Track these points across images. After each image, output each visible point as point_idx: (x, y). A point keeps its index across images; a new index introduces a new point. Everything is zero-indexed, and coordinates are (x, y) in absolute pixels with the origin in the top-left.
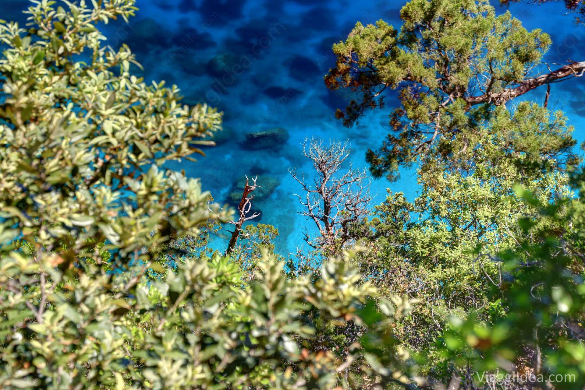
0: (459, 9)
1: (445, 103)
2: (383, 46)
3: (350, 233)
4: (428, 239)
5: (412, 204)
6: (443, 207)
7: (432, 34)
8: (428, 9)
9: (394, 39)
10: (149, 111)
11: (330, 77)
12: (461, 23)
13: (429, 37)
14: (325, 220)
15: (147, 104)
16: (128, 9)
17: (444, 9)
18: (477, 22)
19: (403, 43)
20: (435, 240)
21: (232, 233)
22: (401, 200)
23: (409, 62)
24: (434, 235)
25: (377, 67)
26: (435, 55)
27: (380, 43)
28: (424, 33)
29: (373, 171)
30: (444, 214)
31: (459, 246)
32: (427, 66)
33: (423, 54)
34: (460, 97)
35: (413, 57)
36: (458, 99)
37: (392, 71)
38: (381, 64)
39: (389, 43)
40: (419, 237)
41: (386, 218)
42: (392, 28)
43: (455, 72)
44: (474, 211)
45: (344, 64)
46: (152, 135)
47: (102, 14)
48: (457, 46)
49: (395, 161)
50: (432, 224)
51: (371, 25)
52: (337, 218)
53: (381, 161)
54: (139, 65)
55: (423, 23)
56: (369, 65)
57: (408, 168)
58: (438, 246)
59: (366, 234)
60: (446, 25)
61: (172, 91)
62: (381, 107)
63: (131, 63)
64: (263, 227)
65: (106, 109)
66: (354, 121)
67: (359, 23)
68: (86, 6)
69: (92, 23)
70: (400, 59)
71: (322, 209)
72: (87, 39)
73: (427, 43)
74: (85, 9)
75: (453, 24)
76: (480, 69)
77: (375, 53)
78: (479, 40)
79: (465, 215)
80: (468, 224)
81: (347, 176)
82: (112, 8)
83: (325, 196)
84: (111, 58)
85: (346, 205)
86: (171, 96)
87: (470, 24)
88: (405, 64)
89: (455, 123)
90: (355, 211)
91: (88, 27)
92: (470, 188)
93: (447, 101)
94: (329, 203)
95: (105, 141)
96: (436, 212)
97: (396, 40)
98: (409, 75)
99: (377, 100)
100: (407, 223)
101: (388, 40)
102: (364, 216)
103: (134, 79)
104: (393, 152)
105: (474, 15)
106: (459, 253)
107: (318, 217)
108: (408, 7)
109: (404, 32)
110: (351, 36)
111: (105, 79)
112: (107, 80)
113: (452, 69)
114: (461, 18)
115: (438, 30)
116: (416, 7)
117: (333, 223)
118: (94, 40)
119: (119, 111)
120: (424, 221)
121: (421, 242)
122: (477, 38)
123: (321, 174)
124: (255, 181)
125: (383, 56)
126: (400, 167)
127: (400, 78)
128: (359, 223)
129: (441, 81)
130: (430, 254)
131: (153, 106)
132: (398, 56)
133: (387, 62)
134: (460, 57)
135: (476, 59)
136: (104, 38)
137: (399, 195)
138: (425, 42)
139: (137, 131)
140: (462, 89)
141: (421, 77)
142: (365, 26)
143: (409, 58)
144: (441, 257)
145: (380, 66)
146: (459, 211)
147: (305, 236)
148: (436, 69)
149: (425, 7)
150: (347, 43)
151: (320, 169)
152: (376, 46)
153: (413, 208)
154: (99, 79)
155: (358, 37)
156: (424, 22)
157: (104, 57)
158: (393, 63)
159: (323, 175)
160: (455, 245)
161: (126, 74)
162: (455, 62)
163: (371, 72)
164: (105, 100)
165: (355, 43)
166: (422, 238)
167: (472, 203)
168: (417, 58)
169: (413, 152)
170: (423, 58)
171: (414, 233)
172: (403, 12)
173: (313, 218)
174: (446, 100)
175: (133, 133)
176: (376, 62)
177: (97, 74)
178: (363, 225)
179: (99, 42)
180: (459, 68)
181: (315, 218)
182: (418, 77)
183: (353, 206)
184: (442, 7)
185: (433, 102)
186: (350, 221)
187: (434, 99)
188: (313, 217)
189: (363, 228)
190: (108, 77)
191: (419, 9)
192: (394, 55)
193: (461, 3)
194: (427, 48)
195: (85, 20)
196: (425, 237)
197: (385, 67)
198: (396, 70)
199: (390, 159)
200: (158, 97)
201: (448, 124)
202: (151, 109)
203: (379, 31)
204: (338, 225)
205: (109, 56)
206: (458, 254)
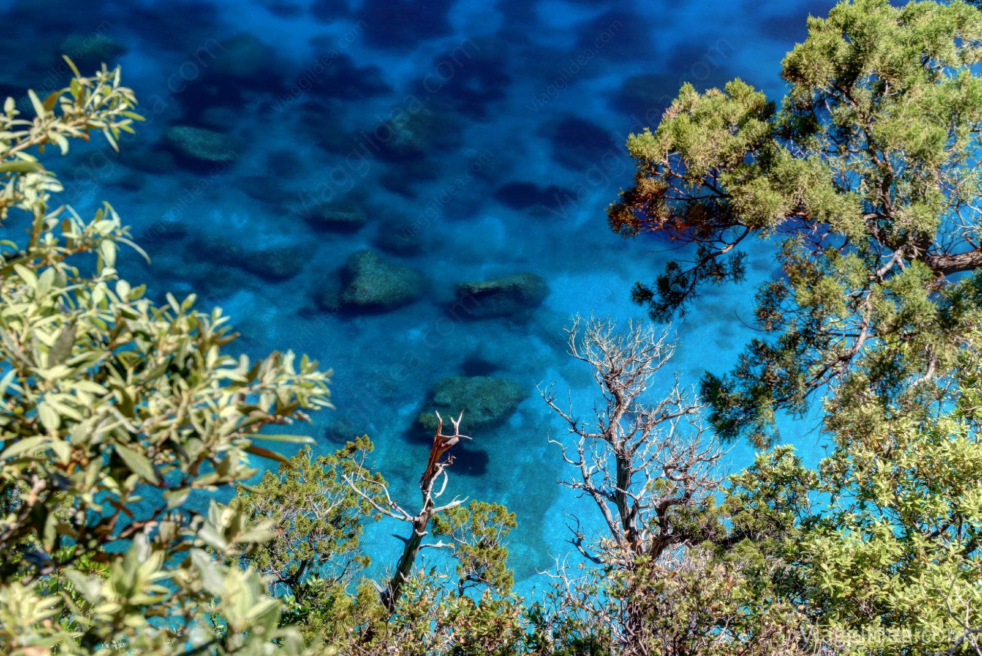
0: (917, 59)
1: (883, 270)
2: (740, 140)
3: (676, 530)
4: (850, 559)
5: (814, 472)
6: (884, 484)
7: (853, 115)
8: (845, 58)
9: (767, 124)
10: (158, 366)
11: (622, 209)
12: (921, 91)
13: (846, 122)
14: (618, 499)
15: (151, 350)
16: (118, 118)
17: (882, 59)
18: (959, 86)
19: (786, 134)
20: (863, 561)
21: (404, 540)
22: (788, 462)
23: (801, 178)
24: (862, 548)
25: (728, 189)
26: (861, 162)
27: (735, 134)
28: (836, 111)
29: (719, 423)
30: (886, 499)
31: (923, 576)
32: (841, 187)
33: (832, 159)
34: (918, 258)
35: (810, 166)
36: (914, 262)
37: (761, 198)
38: (736, 182)
39: (754, 134)
40: (828, 553)
41: (754, 503)
42: (762, 97)
43: (905, 201)
44: (955, 495)
45: (653, 180)
46: (158, 429)
47: (54, 129)
48: (912, 143)
49: (768, 402)
50: (859, 524)
51: (715, 91)
52: (645, 494)
53: (737, 401)
54: (140, 250)
55: (833, 91)
56: (710, 181)
57: (798, 416)
58: (871, 575)
59: (712, 533)
60: (885, 94)
61: (211, 323)
62: (736, 277)
63: (118, 244)
64: (482, 510)
65: (51, 364)
66: (675, 308)
67: (687, 87)
68: (16, 112)
69: (28, 150)
70: (780, 170)
71: (613, 475)
72: (16, 189)
73: (843, 134)
74: (16, 117)
75: (904, 91)
76: (966, 194)
77: (722, 156)
78: (962, 129)
79: (934, 503)
80: (941, 524)
81: (668, 402)
82: (81, 115)
83: (619, 447)
84: (73, 234)
85: (666, 469)
86: (209, 333)
87: (942, 93)
88: (791, 181)
89: (906, 318)
90: (685, 480)
91: (20, 159)
92: (945, 444)
93: (889, 266)
94: (627, 463)
95: (44, 447)
96: (867, 494)
97: (772, 125)
98: (798, 208)
99: (726, 262)
100: (802, 514)
101: (753, 127)
102: (705, 493)
103: (123, 288)
104: (762, 379)
105: (953, 71)
106: (923, 595)
107: (603, 493)
108: (800, 56)
109: (789, 109)
110: (671, 115)
111: (56, 283)
112: (62, 287)
113: (901, 194)
114: (921, 76)
115: (868, 105)
116: (817, 54)
117: (636, 506)
118: (31, 194)
119: (84, 369)
120: (842, 515)
121: (832, 566)
122: (959, 124)
123: (610, 396)
124: (457, 425)
125: (741, 162)
126: (782, 412)
127: (781, 215)
128: (695, 508)
129: (874, 219)
130: (853, 594)
131: (165, 353)
132: (775, 165)
133: (750, 178)
134: (920, 167)
135: (956, 171)
136: (57, 188)
137: (784, 451)
138: (839, 132)
139: (123, 420)
140: (924, 240)
141: (828, 214)
142: (701, 92)
143: (801, 169)
144: (880, 601)
145: (735, 187)
146: (920, 496)
147: (574, 536)
148: (863, 193)
149: (838, 54)
150: (660, 133)
151: (609, 385)
152: (725, 140)
153: (817, 483)
154: (40, 286)
155: (685, 118)
156: (836, 87)
157: (57, 231)
158: (763, 181)
159: (615, 401)
160: (911, 573)
161: (109, 271)
162: (906, 178)
163: (713, 197)
164: (50, 339)
165: (678, 133)
166: (836, 556)
167: (951, 477)
168: (820, 168)
169: (810, 379)
170: (833, 169)
171: (819, 543)
172: (787, 65)
173: (593, 495)
174: (887, 262)
175: (114, 426)
176: (724, 177)
177: (39, 273)
178: (704, 512)
179: (46, 197)
180: (915, 192)
181: (598, 495)
182: (822, 213)
183: (681, 471)
184: (877, 56)
185: (855, 270)
186: (675, 502)
187: (859, 262)
188: (592, 492)
189: (703, 521)
190: (64, 277)
191: (824, 60)
192: (766, 162)
193: (920, 45)
194: (843, 147)
195: (14, 143)
196: (841, 553)
197: (744, 188)
198: (770, 197)
199: (756, 398)
200: (180, 332)
201: (890, 319)
202: (161, 360)
203: (732, 105)
204: (648, 510)
205: (69, 230)
206: (919, 597)
